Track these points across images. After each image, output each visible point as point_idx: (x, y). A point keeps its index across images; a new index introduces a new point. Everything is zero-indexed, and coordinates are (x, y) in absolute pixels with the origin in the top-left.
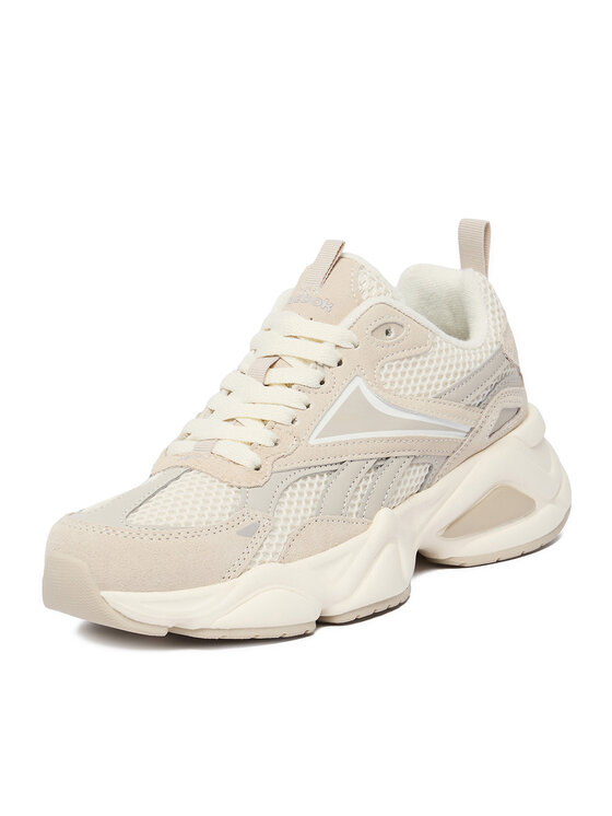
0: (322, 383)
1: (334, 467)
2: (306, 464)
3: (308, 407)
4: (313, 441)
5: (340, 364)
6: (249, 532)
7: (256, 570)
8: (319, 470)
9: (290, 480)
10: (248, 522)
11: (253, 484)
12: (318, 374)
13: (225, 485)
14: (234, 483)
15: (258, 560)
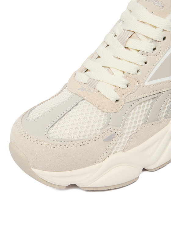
0: (154, 49)
1: (156, 95)
2: (142, 96)
3: (146, 63)
4: (147, 83)
5: (164, 39)
6: (110, 139)
7: (112, 157)
8: (148, 98)
9: (133, 106)
10: (110, 133)
11: (114, 111)
12: (153, 45)
13: (100, 111)
14: (105, 110)
15: (113, 151)
